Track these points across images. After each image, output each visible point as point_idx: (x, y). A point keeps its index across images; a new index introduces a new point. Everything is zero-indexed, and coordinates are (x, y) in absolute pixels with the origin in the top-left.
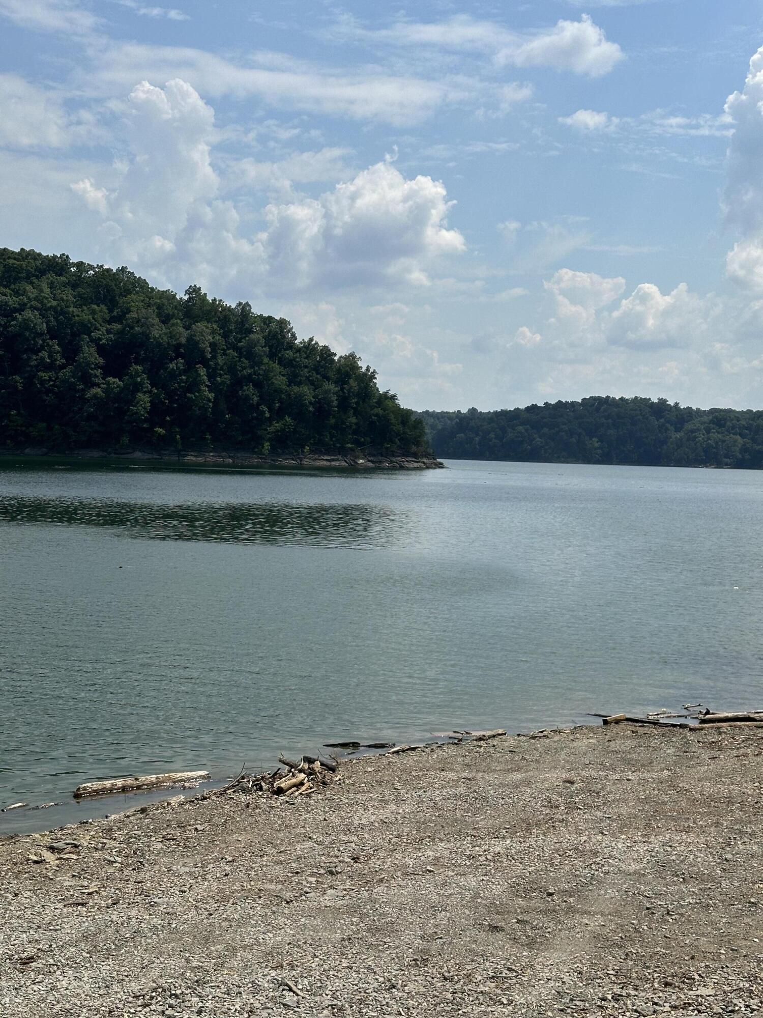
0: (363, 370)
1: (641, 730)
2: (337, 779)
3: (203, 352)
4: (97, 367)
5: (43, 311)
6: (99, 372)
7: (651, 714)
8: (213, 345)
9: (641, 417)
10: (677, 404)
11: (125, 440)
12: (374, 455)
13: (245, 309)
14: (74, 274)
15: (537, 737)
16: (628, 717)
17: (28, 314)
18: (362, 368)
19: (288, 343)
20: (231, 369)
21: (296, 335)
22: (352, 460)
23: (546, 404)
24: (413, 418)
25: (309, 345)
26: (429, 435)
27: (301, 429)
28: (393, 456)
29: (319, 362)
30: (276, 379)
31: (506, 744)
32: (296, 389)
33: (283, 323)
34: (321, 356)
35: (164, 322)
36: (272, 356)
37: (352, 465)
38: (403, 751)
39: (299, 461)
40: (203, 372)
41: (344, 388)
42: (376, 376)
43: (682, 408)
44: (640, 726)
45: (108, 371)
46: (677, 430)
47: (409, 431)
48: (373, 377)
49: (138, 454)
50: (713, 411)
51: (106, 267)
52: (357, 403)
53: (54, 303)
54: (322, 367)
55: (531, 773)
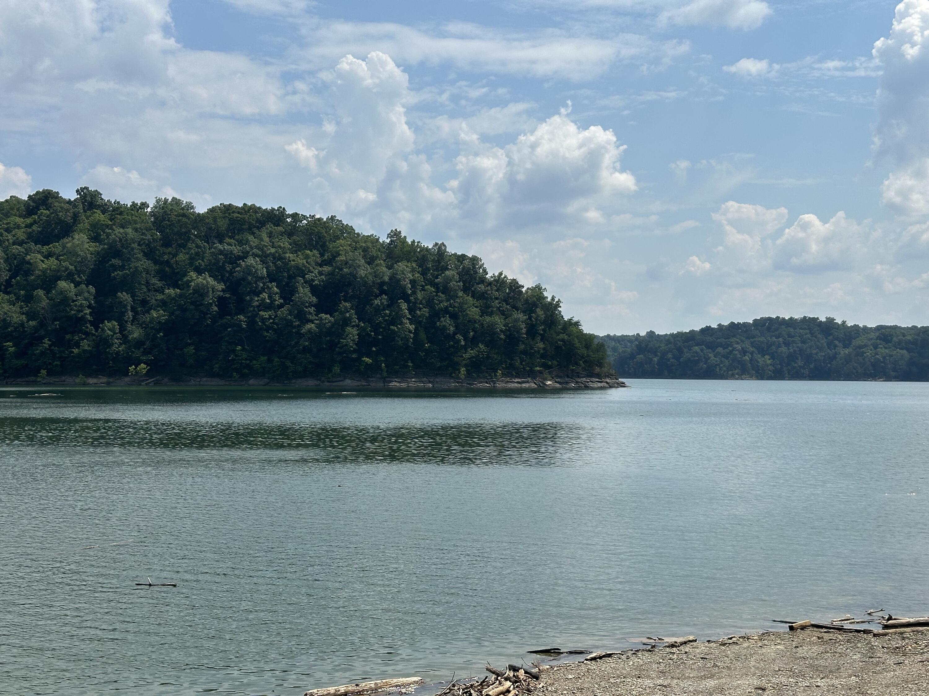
0: (549, 300)
1: (827, 636)
2: (541, 686)
3: (404, 288)
4: (311, 305)
5: (264, 258)
6: (312, 310)
7: (835, 620)
8: (413, 282)
9: (809, 336)
10: (844, 322)
11: (337, 369)
12: (560, 377)
13: (440, 250)
14: (290, 224)
15: (726, 643)
16: (813, 623)
17: (251, 261)
18: (547, 298)
19: (480, 278)
20: (430, 303)
21: (487, 270)
22: (541, 382)
24: (596, 342)
25: (499, 278)
26: (611, 358)
27: (493, 355)
28: (579, 377)
29: (509, 294)
30: (470, 310)
31: (698, 651)
32: (488, 319)
33: (475, 260)
34: (510, 288)
35: (369, 263)
36: (466, 289)
37: (541, 386)
38: (600, 658)
39: (492, 384)
40: (404, 306)
41: (532, 317)
42: (561, 305)
43: (849, 325)
44: (825, 632)
45: (320, 308)
46: (845, 346)
47: (592, 353)
48: (558, 305)
49: (348, 382)
50: (880, 328)
51: (317, 216)
52: (544, 330)
53: (273, 250)
54: (511, 299)
55: (724, 680)
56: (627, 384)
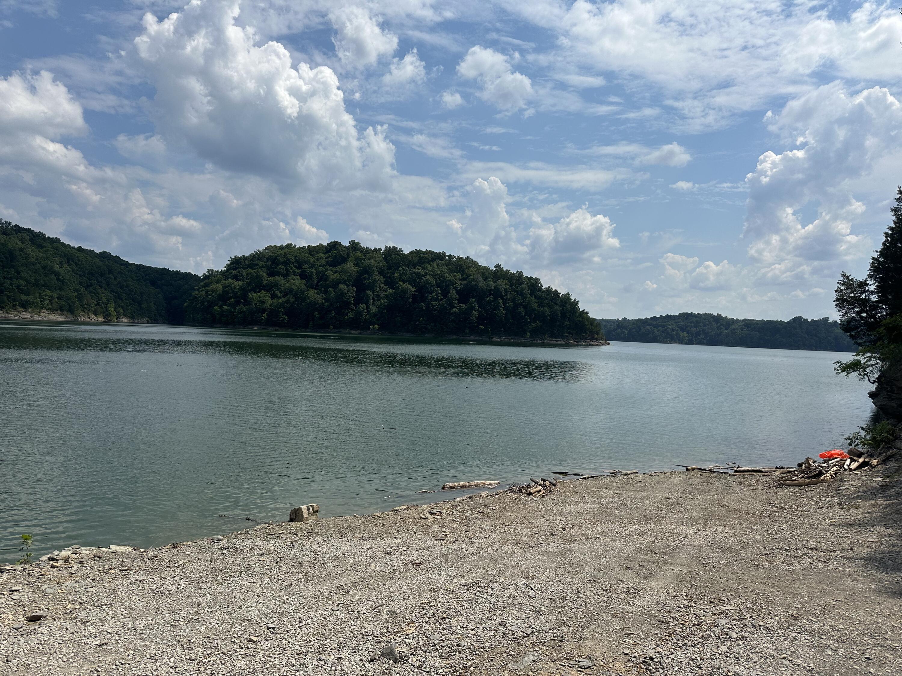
0: (573, 300)
1: (705, 474)
2: (556, 490)
3: (501, 292)
4: (456, 299)
5: (434, 276)
6: (456, 302)
7: (710, 467)
8: (505, 290)
9: (708, 323)
10: (726, 316)
11: (467, 331)
12: (577, 339)
13: (520, 274)
14: (447, 260)
15: (653, 475)
16: (699, 467)
17: (428, 277)
19: (539, 289)
20: (513, 300)
21: (543, 285)
22: (567, 341)
23: (661, 316)
24: (596, 322)
25: (548, 289)
26: (603, 331)
27: (544, 327)
28: (586, 339)
29: (553, 297)
30: (533, 305)
31: (638, 478)
32: (542, 309)
33: (537, 280)
34: (554, 294)
35: (485, 280)
36: (531, 294)
37: (567, 343)
38: (588, 478)
39: (542, 341)
40: (501, 301)
41: (564, 308)
42: (579, 303)
43: (729, 318)
44: (705, 472)
45: (460, 301)
46: (726, 329)
47: (594, 328)
48: (577, 303)
49: (472, 337)
50: (745, 320)
51: (461, 257)
52: (570, 315)
53: (439, 272)
54: (554, 299)
55: (649, 493)
56: (611, 344)
